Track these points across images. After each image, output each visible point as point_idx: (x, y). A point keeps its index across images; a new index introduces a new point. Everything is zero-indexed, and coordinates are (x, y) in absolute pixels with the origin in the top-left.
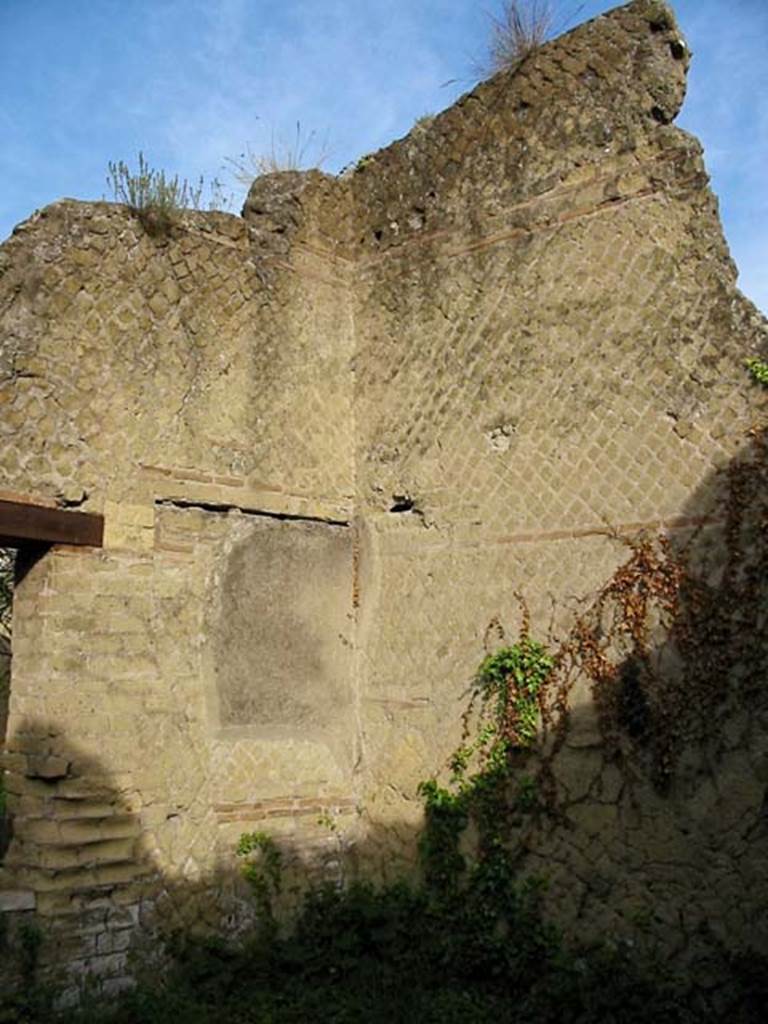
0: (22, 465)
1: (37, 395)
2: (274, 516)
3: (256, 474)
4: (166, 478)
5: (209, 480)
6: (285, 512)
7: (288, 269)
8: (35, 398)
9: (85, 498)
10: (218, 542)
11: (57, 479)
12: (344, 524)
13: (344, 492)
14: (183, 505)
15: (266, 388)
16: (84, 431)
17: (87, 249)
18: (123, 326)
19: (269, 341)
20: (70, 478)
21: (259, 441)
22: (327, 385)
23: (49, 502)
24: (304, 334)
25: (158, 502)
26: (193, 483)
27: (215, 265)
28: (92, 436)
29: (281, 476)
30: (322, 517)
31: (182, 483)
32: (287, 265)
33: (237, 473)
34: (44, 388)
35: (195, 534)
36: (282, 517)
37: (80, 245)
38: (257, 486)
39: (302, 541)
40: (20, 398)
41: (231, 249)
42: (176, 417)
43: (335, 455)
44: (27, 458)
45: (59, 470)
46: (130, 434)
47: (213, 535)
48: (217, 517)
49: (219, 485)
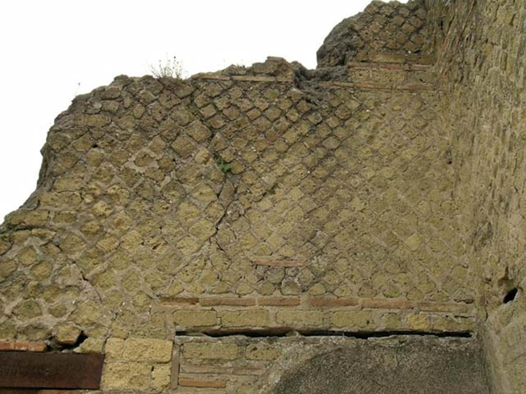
0: (7, 311)
1: (33, 244)
2: (349, 334)
3: (318, 289)
4: (192, 307)
5: (251, 303)
6: (368, 328)
7: (345, 88)
8: (31, 247)
9: (82, 337)
11: (48, 321)
12: (466, 334)
13: (457, 295)
14: (216, 334)
15: (327, 199)
16: (88, 271)
17: (98, 113)
18: (138, 170)
19: (327, 156)
20: (64, 319)
21: (320, 252)
23: (36, 345)
25: (179, 333)
26: (225, 308)
27: (250, 100)
28: (97, 275)
29: (355, 288)
30: (423, 327)
31: (212, 309)
32: (346, 84)
33: (288, 291)
34: (42, 237)
35: (229, 364)
36: (363, 335)
37: (90, 111)
38: (319, 303)
39: (390, 361)
40: (13, 249)
41: (269, 84)
42: (207, 243)
43: (439, 256)
44: (14, 304)
45: (51, 311)
46: (143, 268)
47: (255, 364)
48: (262, 342)
49: (265, 307)
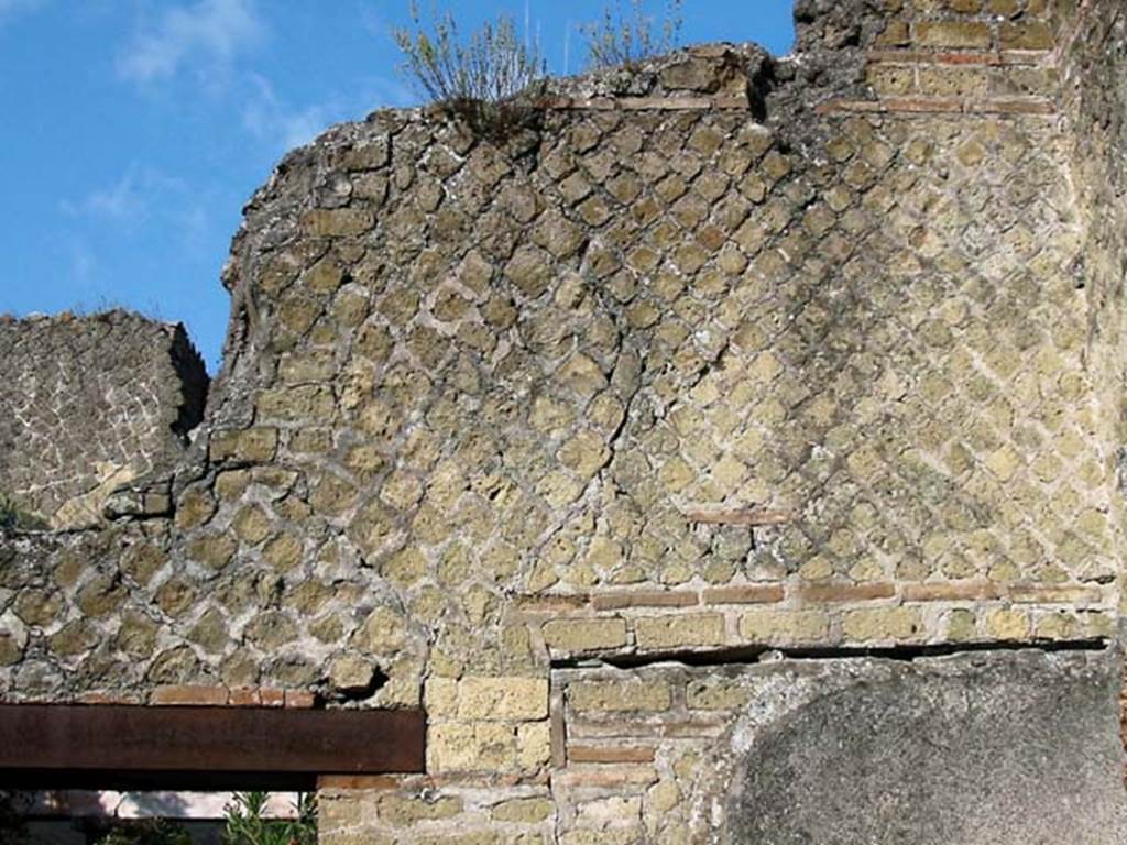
0: (235, 633)
1: (258, 499)
2: (878, 653)
3: (817, 568)
4: (576, 612)
5: (691, 599)
6: (911, 641)
7: (863, 114)
8: (255, 505)
9: (379, 678)
10: (715, 732)
11: (311, 649)
12: (1097, 644)
13: (1083, 568)
14: (629, 662)
15: (831, 376)
16: (370, 549)
17: (347, 206)
18: (442, 328)
19: (828, 277)
20: (341, 644)
21: (820, 492)
22: (1005, 336)
23: (299, 697)
24: (930, 236)
25: (556, 664)
26: (641, 611)
27: (662, 156)
28: (389, 556)
29: (889, 561)
30: (1018, 634)
31: (618, 616)
32: (864, 105)
33: (761, 574)
34: (274, 483)
35: (657, 719)
36: (904, 653)
37: (329, 202)
38: (821, 593)
39: (955, 702)
40: (222, 511)
42: (596, 481)
43: (1049, 490)
44: (243, 620)
45: (314, 633)
46: (478, 538)
47: (703, 715)
48: (714, 677)
49: (717, 607)
